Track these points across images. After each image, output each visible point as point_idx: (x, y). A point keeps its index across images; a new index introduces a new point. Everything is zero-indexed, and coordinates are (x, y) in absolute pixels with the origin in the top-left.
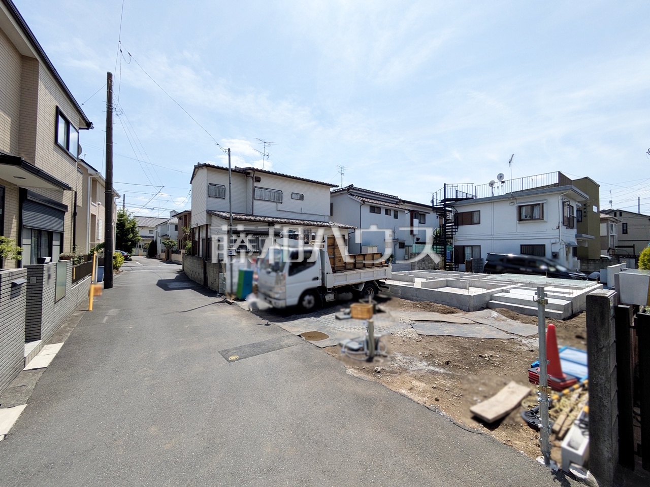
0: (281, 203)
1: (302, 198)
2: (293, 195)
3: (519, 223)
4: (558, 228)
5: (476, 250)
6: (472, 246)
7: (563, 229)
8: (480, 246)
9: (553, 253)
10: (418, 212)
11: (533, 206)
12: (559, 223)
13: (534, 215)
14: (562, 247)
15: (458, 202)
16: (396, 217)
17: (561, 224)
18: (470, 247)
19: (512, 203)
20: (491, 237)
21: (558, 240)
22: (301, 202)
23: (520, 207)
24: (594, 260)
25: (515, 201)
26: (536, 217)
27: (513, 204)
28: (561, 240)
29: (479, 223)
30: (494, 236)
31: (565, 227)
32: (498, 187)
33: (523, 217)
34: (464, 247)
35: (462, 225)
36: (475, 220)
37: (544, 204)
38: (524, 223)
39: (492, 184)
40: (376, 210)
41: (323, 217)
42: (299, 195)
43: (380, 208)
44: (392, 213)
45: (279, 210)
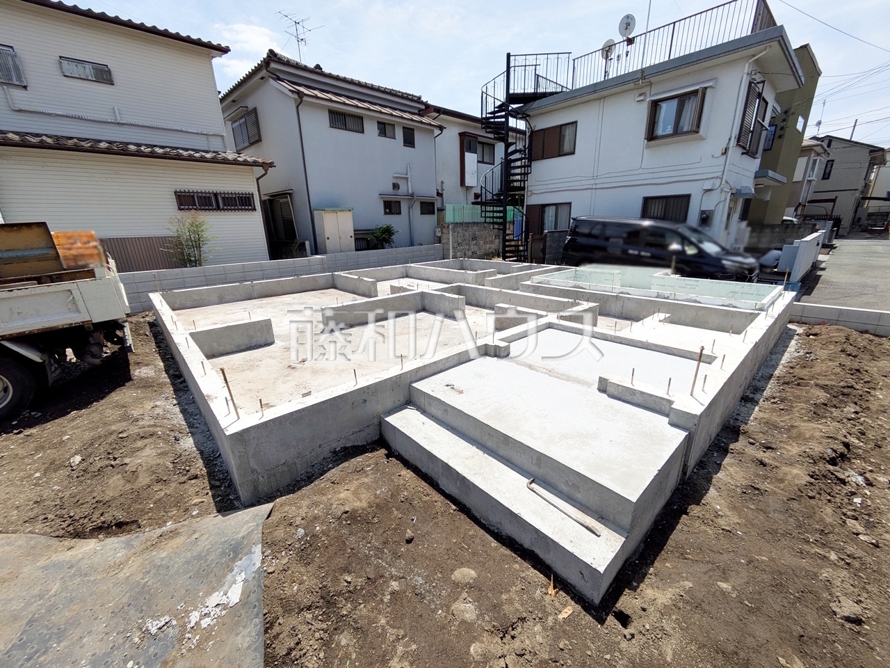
0: (25, 87)
1: (103, 75)
2: (65, 63)
3: (648, 147)
4: (725, 152)
5: (563, 212)
6: (556, 205)
7: (735, 152)
8: (570, 204)
9: (703, 212)
10: (475, 136)
11: (682, 99)
12: (730, 139)
13: (681, 125)
14: (723, 199)
15: (536, 104)
16: (409, 141)
17: (733, 142)
18: (554, 207)
19: (641, 95)
20: (593, 182)
21: (719, 181)
22: (103, 88)
23: (655, 105)
24: (772, 227)
25: (647, 90)
26: (685, 129)
27: (641, 98)
28: (724, 182)
29: (573, 153)
30: (597, 181)
31: (740, 151)
32: (619, 57)
33: (660, 131)
34: (544, 206)
35: (543, 158)
36: (567, 147)
37: (708, 91)
38: (658, 146)
39: (607, 50)
40: (349, 121)
41: (204, 138)
42: (88, 67)
43: (362, 118)
44: (399, 134)
45: (20, 111)
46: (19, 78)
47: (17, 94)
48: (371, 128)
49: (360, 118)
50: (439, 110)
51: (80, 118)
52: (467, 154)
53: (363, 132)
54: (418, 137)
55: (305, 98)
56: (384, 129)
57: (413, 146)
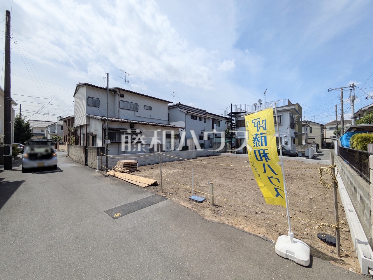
0: (138, 111)
1: (150, 109)
2: (145, 106)
10: (216, 119)
12: (288, 126)
14: (289, 138)
15: (237, 114)
22: (150, 111)
28: (289, 135)
31: (291, 128)
37: (281, 116)
40: (194, 117)
41: (163, 121)
42: (149, 107)
43: (197, 117)
44: (203, 120)
45: (136, 116)
46: (138, 110)
47: (136, 112)
48: (198, 119)
49: (196, 117)
50: (209, 114)
51: (145, 117)
52: (214, 124)
53: (197, 120)
54: (207, 120)
55: (189, 113)
56: (200, 119)
57: (206, 123)
